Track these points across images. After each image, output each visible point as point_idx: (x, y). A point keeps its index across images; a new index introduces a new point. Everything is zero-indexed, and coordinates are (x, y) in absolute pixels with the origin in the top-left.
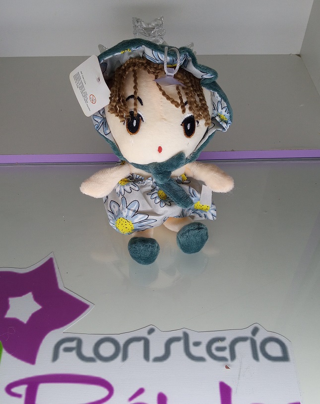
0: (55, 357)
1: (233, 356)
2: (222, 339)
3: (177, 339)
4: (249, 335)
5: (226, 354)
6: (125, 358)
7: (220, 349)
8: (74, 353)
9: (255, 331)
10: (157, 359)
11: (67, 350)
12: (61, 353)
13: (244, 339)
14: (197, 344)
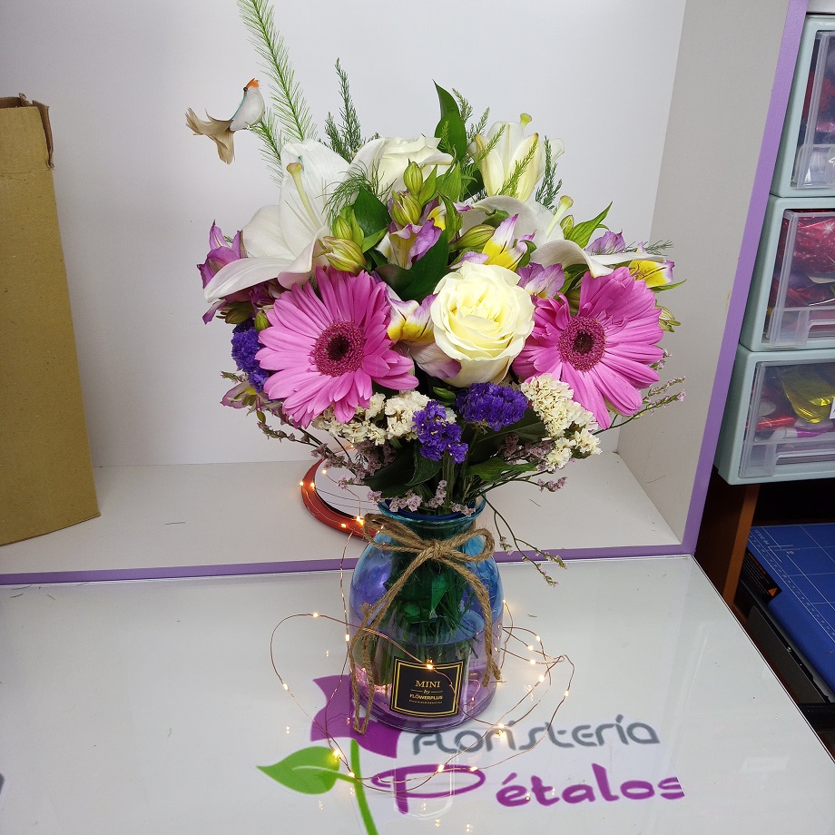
0: (417, 751)
1: (601, 741)
2: (587, 727)
3: (541, 729)
4: (615, 722)
5: (594, 739)
6: (490, 747)
7: (585, 736)
8: (435, 746)
9: (619, 718)
10: (523, 748)
11: (426, 743)
12: (422, 746)
13: (610, 726)
14: (562, 732)
